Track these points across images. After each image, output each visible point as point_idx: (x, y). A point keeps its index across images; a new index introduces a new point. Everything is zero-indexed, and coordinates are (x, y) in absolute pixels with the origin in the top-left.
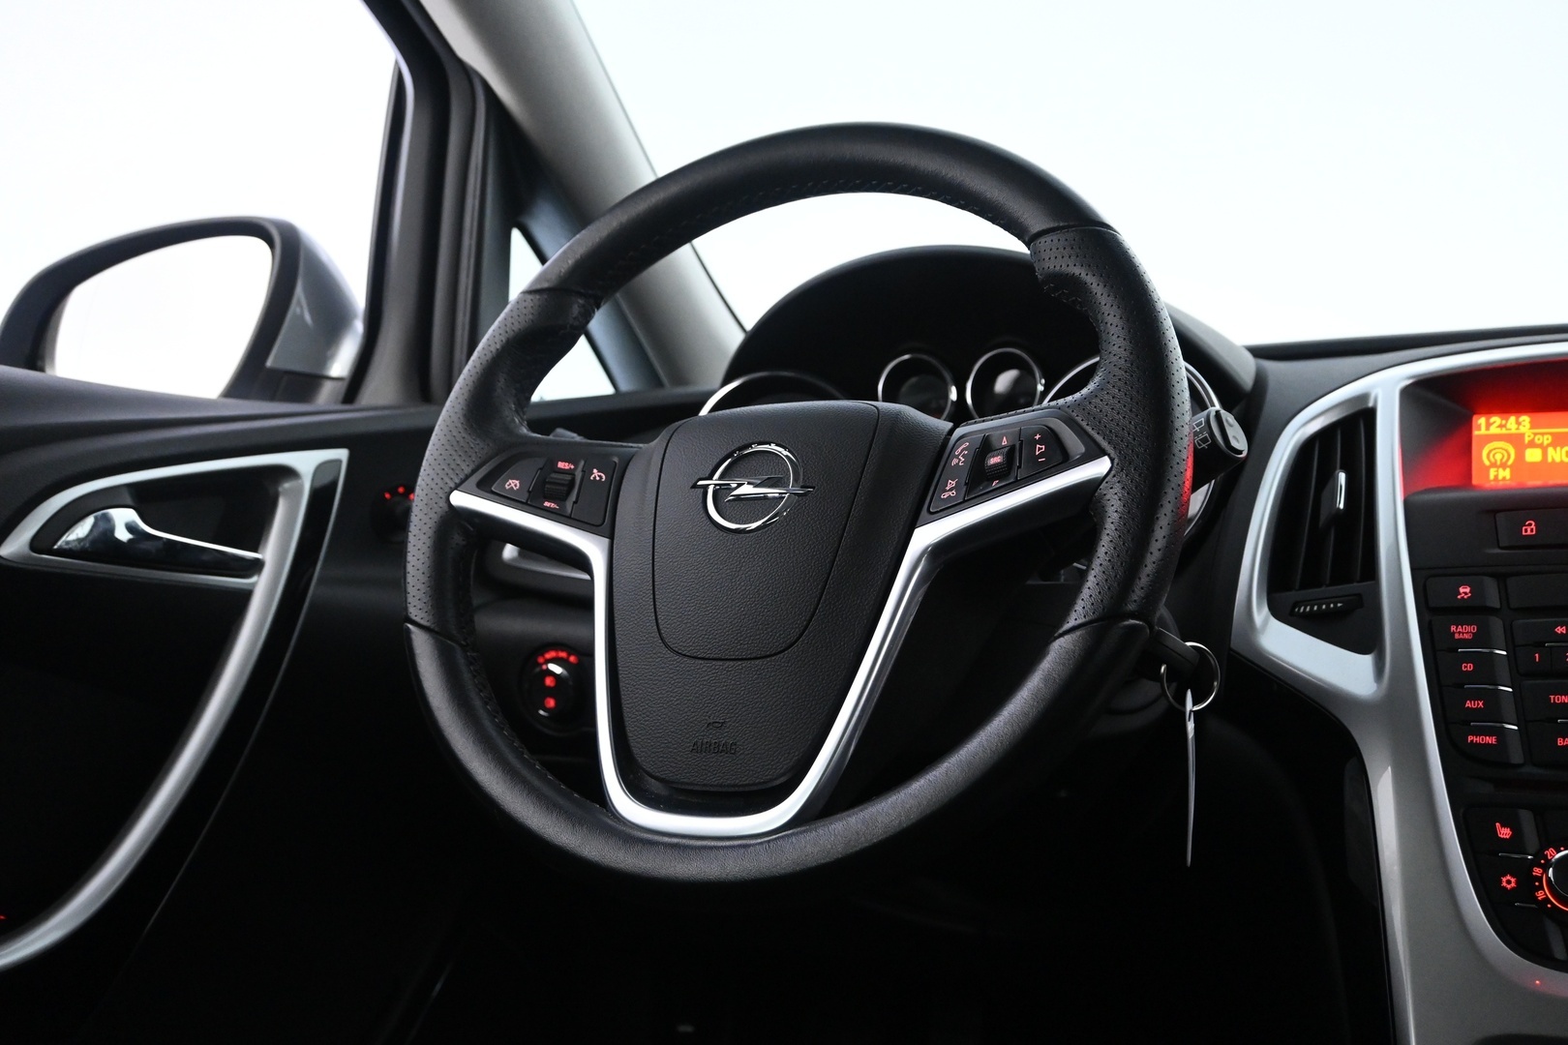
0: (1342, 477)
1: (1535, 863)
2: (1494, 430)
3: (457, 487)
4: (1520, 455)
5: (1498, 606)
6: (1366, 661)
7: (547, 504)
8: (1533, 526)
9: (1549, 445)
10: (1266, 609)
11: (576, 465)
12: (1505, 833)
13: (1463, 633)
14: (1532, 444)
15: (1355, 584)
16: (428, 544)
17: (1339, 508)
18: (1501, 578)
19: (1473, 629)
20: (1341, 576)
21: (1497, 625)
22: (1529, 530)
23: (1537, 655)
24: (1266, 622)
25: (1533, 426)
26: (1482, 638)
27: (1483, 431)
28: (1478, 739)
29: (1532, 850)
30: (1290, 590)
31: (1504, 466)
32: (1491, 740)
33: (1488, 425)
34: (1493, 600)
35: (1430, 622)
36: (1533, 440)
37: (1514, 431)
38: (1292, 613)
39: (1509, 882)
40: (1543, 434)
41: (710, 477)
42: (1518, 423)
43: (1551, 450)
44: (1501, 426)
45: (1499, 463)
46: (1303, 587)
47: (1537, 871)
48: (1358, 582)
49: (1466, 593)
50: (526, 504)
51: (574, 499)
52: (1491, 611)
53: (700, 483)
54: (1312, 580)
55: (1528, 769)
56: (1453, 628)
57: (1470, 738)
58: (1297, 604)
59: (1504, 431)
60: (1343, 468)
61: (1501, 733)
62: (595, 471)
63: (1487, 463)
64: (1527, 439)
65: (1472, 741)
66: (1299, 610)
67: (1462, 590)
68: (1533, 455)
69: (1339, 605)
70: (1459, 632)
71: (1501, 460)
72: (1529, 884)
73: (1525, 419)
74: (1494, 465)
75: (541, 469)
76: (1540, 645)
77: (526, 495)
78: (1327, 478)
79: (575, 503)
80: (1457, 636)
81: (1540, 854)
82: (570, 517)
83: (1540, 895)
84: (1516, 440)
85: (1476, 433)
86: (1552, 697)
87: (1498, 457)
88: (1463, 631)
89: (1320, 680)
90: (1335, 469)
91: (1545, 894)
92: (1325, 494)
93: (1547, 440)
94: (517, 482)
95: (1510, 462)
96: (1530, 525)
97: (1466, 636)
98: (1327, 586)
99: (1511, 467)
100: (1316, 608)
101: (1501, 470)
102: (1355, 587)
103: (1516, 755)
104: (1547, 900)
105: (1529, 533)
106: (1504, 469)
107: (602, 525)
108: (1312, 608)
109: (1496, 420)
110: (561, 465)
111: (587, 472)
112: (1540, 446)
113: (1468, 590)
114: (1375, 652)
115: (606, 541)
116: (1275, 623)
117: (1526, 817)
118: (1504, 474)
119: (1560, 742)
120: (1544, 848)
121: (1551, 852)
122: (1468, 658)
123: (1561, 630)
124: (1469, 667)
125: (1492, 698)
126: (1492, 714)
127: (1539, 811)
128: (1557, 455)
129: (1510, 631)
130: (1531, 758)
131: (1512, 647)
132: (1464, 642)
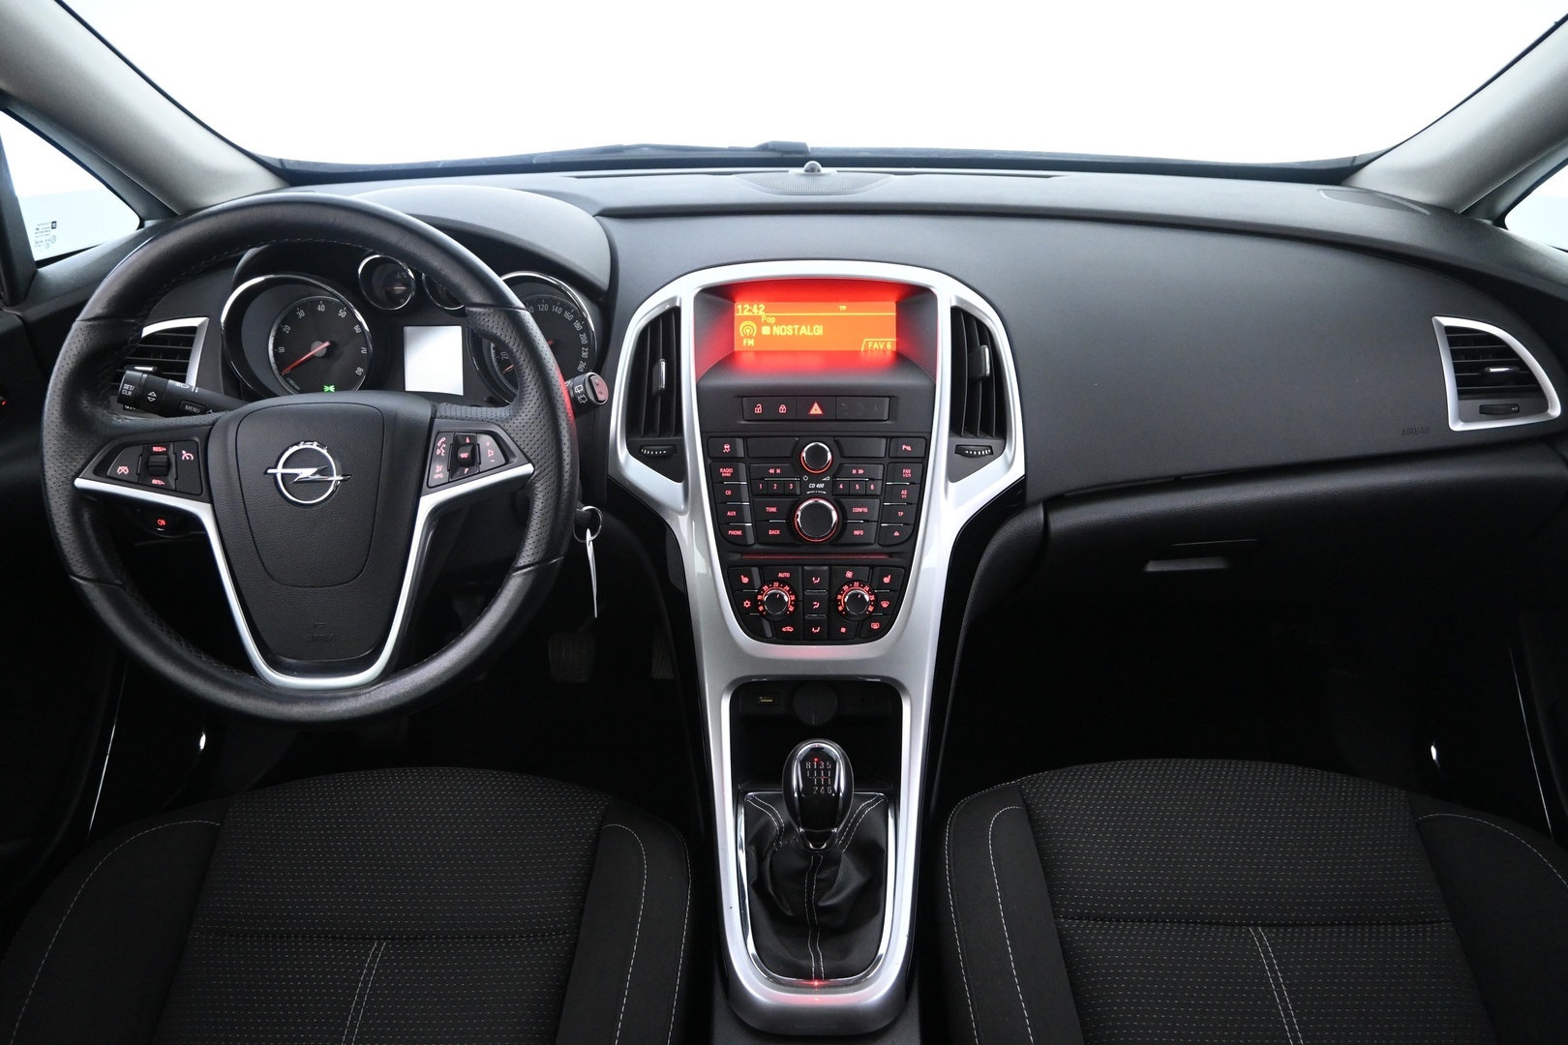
0: (663, 365)
1: (759, 593)
2: (746, 313)
3: (77, 475)
4: (759, 331)
5: (743, 456)
6: (680, 485)
7: (154, 482)
9: (774, 324)
10: (625, 448)
11: (167, 447)
12: (745, 580)
14: (766, 323)
15: (672, 437)
16: (69, 520)
17: (662, 388)
18: (745, 439)
19: (730, 470)
20: (665, 430)
21: (742, 467)
23: (761, 485)
24: (625, 457)
25: (765, 311)
26: (735, 476)
27: (740, 314)
28: (733, 533)
29: (757, 587)
30: (638, 437)
31: (751, 337)
32: (739, 533)
33: (743, 309)
34: (741, 453)
35: (710, 465)
36: (765, 321)
37: (756, 314)
38: (640, 452)
39: (747, 604)
40: (771, 316)
41: (275, 467)
42: (759, 309)
43: (775, 327)
44: (750, 311)
45: (748, 335)
46: (645, 437)
47: (759, 597)
49: (728, 449)
50: (138, 483)
51: (175, 476)
52: (740, 460)
53: (270, 471)
54: (649, 429)
55: (756, 547)
56: (721, 470)
57: (729, 533)
58: (642, 447)
59: (751, 314)
60: (664, 360)
61: (743, 529)
62: (184, 452)
63: (742, 335)
64: (763, 320)
66: (644, 452)
67: (725, 447)
68: (766, 330)
69: (664, 451)
71: (749, 333)
72: (755, 603)
73: (762, 306)
74: (746, 337)
75: (141, 455)
76: (762, 479)
77: (136, 478)
78: (655, 363)
79: (176, 479)
80: (723, 475)
81: (761, 589)
82: (175, 491)
83: (760, 607)
84: (756, 319)
85: (736, 314)
86: (767, 508)
87: (748, 331)
88: (726, 472)
90: (660, 358)
91: (764, 608)
93: (772, 320)
94: (126, 468)
95: (754, 335)
97: (728, 475)
98: (658, 438)
99: (754, 338)
100: (652, 452)
101: (749, 340)
102: (672, 440)
103: (751, 540)
104: (764, 610)
105: (758, 413)
106: (751, 340)
107: (205, 494)
108: (650, 452)
109: (747, 306)
110: (155, 449)
111: (178, 455)
112: (769, 324)
113: (729, 447)
114: (683, 481)
115: (208, 506)
116: (630, 457)
117: (755, 571)
118: (751, 342)
119: (770, 532)
120: (762, 585)
121: (765, 588)
122: (728, 487)
123: (772, 471)
124: (729, 493)
125: (739, 509)
126: (740, 518)
127: (761, 567)
128: (778, 331)
129: (748, 470)
130: (757, 540)
131: (749, 480)
132: (727, 479)
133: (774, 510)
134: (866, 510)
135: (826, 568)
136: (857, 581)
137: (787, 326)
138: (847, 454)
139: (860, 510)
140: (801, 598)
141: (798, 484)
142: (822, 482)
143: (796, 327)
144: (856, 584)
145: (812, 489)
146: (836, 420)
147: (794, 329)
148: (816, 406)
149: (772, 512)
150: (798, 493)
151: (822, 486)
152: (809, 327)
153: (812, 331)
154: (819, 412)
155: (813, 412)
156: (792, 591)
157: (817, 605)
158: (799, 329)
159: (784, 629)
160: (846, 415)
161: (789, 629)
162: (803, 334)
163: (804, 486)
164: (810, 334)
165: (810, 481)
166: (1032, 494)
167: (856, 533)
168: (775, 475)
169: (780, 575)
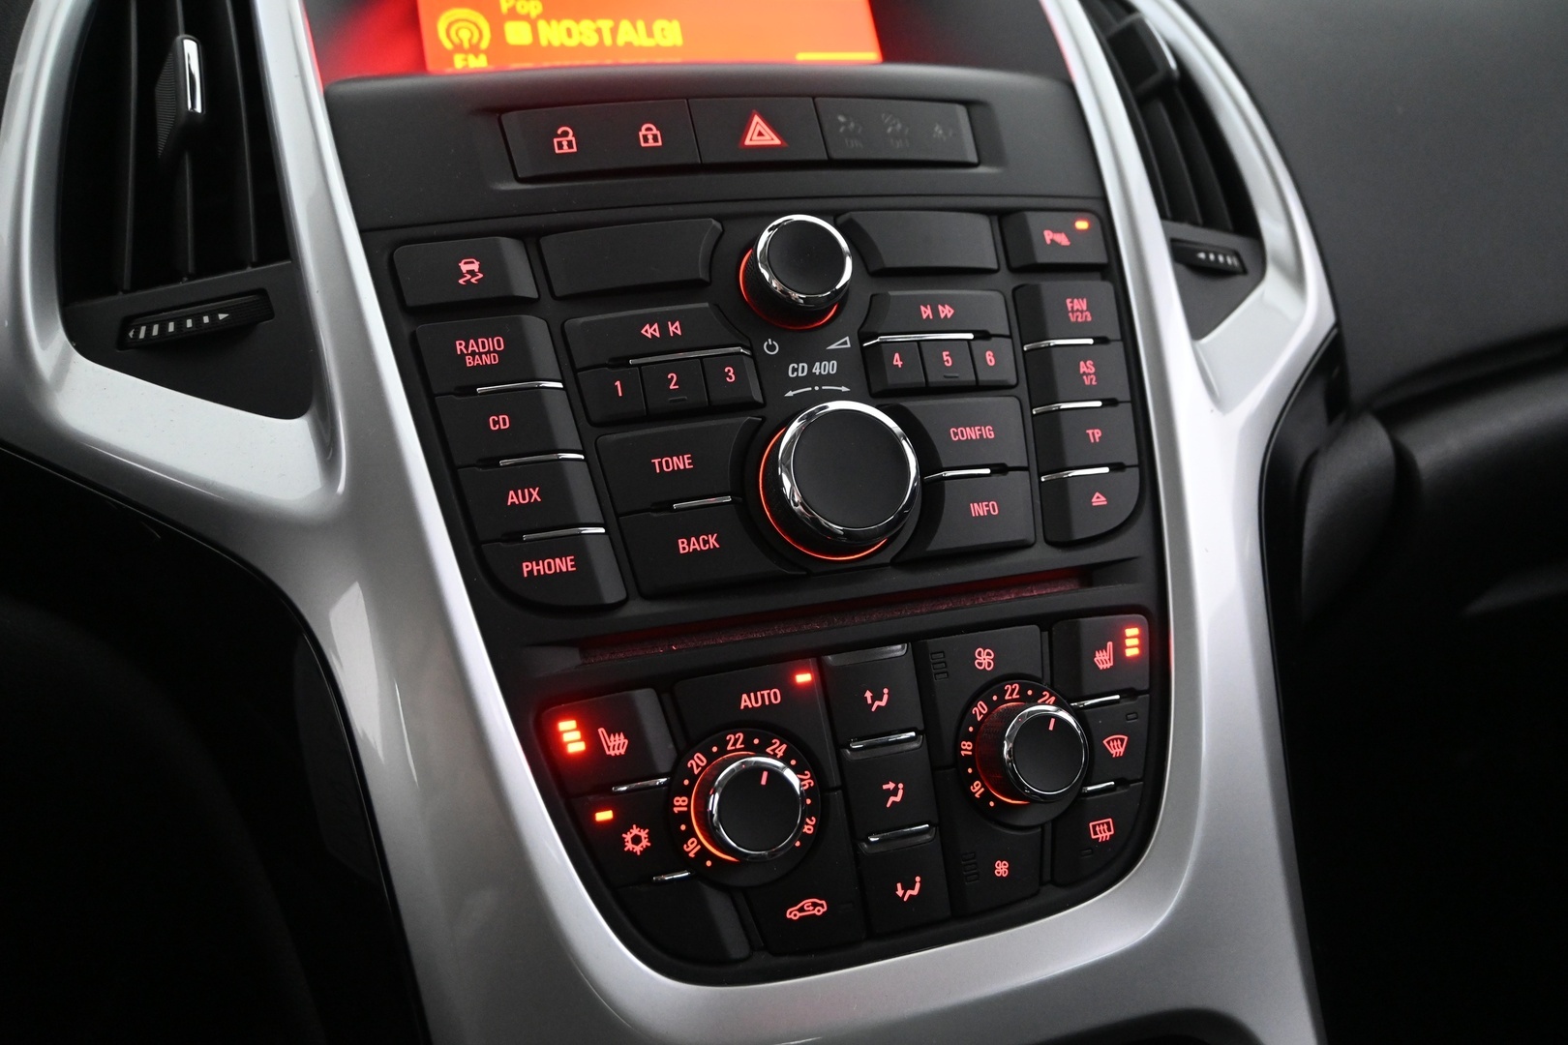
0: (190, 48)
1: (675, 789)
4: (498, 33)
5: (532, 293)
6: (298, 431)
8: (571, 137)
9: (540, 17)
10: (60, 336)
13: (480, 354)
14: (514, 15)
15: (249, 269)
17: (194, 114)
18: (529, 238)
19: (497, 343)
20: (218, 256)
21: (536, 330)
22: (565, 143)
23: (618, 383)
24: (62, 367)
28: (540, 567)
29: (666, 767)
30: (114, 291)
31: (475, 50)
32: (564, 565)
34: (524, 285)
35: (413, 337)
36: (515, 8)
38: (122, 342)
39: (636, 840)
43: (542, 24)
45: (466, 45)
46: (136, 286)
47: (680, 803)
48: (254, 265)
49: (472, 273)
52: (525, 304)
54: (157, 268)
55: (637, 609)
56: (460, 346)
57: (526, 567)
58: (129, 322)
60: (192, 32)
61: (577, 547)
63: (448, 45)
64: (506, 7)
65: (530, 572)
66: (137, 333)
67: (464, 268)
68: (517, 33)
69: (222, 316)
70: (473, 354)
71: (470, 40)
72: (669, 832)
76: (620, 362)
78: (159, 54)
80: (469, 361)
81: (679, 772)
83: (691, 848)
84: (489, 8)
86: (656, 461)
88: (481, 351)
89: (205, 485)
90: (177, 34)
91: (699, 842)
92: (161, 90)
93: (535, 8)
95: (485, 44)
96: (565, 134)
97: (487, 360)
98: (192, 277)
99: (486, 52)
100: (171, 327)
101: (471, 58)
102: (249, 276)
103: (611, 589)
104: (704, 853)
105: (566, 149)
106: (477, 56)
108: (163, 329)
112: (526, 18)
113: (475, 267)
114: (314, 409)
116: (82, 365)
117: (645, 701)
118: (479, 62)
119: (683, 546)
120: (682, 755)
121: (697, 761)
122: (497, 403)
123: (650, 331)
124: (501, 422)
125: (552, 478)
126: (557, 511)
127: (665, 685)
128: (554, 33)
129: (562, 341)
130: (638, 586)
131: (570, 371)
132: (486, 374)
133: (681, 462)
134: (988, 433)
135: (898, 650)
136: (1011, 678)
137: (577, 20)
138: (892, 261)
139: (971, 433)
140: (835, 780)
141: (749, 364)
142: (829, 356)
143: (606, 25)
144: (1012, 690)
145: (798, 382)
146: (831, 164)
147: (599, 31)
148: (757, 123)
149: (678, 472)
150: (758, 398)
151: (830, 367)
152: (641, 24)
153: (650, 34)
154: (771, 139)
155: (752, 139)
156: (801, 756)
157: (896, 794)
158: (614, 31)
159: (793, 914)
160: (854, 149)
161: (813, 907)
162: (629, 45)
163: (771, 373)
164: (649, 43)
165: (789, 355)
166: (1364, 375)
167: (978, 509)
168: (665, 344)
169: (746, 701)
